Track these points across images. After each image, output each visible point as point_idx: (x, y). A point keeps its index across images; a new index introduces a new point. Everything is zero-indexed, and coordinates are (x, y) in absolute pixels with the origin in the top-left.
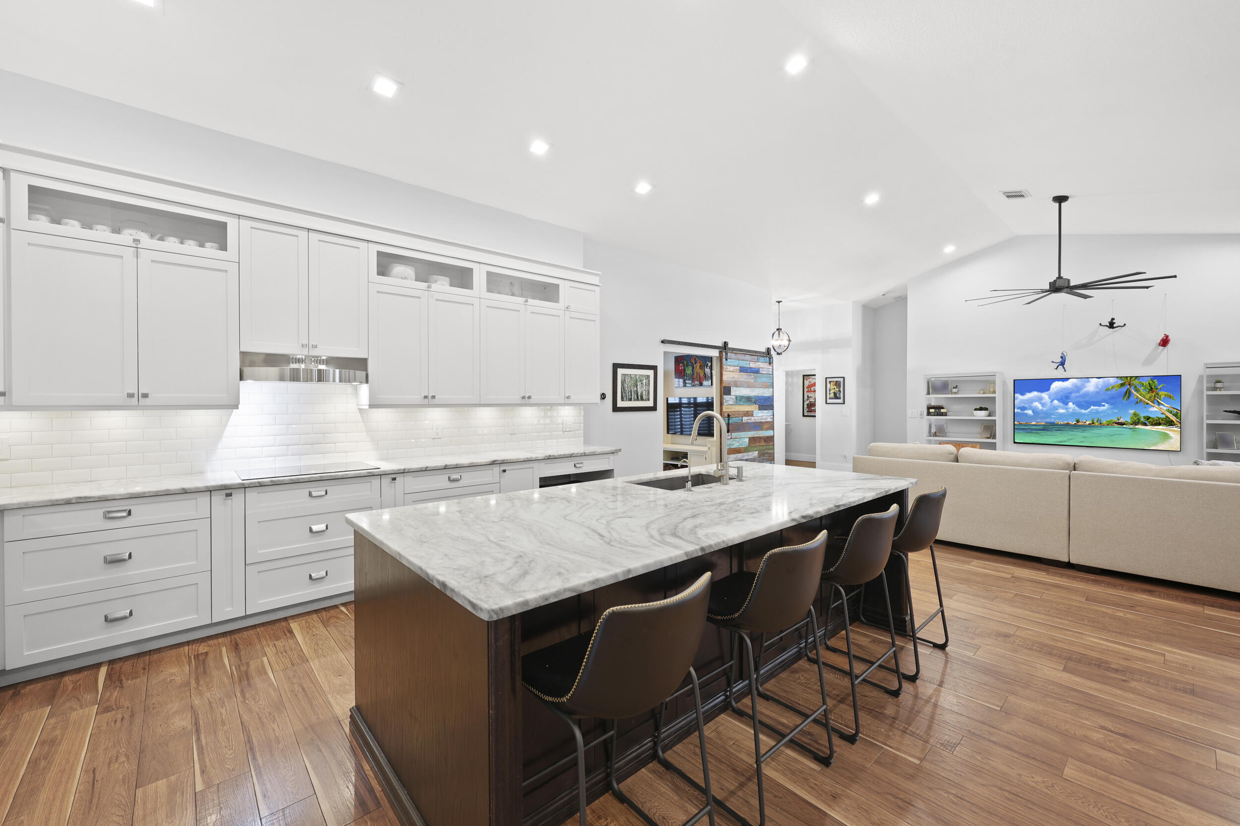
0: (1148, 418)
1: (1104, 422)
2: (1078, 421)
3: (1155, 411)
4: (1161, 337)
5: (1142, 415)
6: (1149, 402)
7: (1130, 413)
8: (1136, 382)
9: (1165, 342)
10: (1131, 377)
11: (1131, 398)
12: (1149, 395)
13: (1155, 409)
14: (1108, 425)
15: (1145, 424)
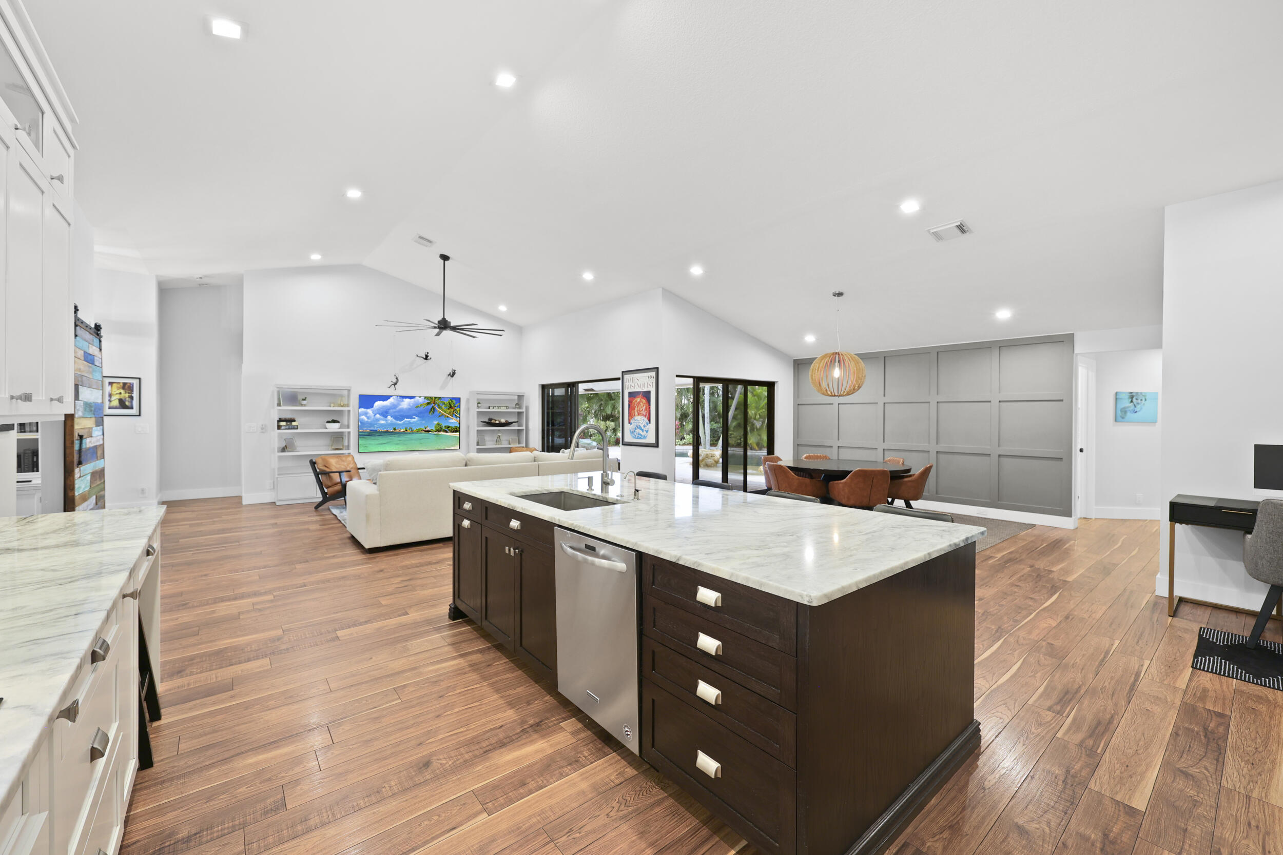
0: (448, 427)
1: (415, 430)
2: (395, 429)
3: (453, 422)
4: (450, 371)
5: (444, 424)
6: (449, 416)
7: (434, 424)
8: (439, 402)
9: (453, 374)
10: (435, 398)
11: (435, 413)
12: (449, 411)
13: (453, 421)
14: (418, 432)
15: (446, 432)
